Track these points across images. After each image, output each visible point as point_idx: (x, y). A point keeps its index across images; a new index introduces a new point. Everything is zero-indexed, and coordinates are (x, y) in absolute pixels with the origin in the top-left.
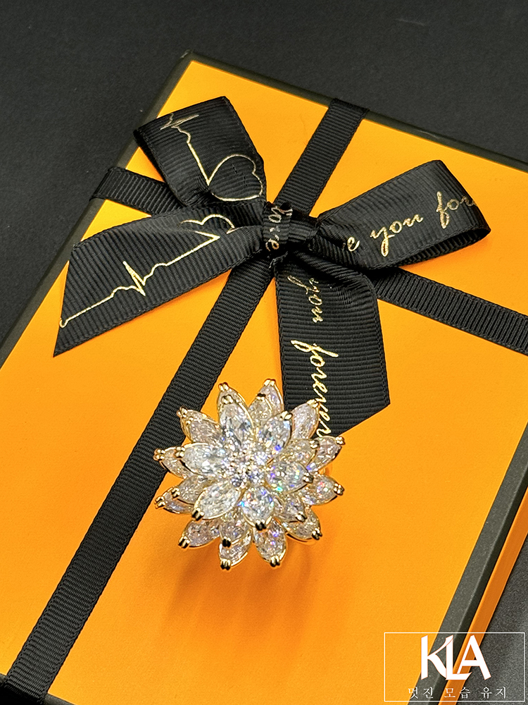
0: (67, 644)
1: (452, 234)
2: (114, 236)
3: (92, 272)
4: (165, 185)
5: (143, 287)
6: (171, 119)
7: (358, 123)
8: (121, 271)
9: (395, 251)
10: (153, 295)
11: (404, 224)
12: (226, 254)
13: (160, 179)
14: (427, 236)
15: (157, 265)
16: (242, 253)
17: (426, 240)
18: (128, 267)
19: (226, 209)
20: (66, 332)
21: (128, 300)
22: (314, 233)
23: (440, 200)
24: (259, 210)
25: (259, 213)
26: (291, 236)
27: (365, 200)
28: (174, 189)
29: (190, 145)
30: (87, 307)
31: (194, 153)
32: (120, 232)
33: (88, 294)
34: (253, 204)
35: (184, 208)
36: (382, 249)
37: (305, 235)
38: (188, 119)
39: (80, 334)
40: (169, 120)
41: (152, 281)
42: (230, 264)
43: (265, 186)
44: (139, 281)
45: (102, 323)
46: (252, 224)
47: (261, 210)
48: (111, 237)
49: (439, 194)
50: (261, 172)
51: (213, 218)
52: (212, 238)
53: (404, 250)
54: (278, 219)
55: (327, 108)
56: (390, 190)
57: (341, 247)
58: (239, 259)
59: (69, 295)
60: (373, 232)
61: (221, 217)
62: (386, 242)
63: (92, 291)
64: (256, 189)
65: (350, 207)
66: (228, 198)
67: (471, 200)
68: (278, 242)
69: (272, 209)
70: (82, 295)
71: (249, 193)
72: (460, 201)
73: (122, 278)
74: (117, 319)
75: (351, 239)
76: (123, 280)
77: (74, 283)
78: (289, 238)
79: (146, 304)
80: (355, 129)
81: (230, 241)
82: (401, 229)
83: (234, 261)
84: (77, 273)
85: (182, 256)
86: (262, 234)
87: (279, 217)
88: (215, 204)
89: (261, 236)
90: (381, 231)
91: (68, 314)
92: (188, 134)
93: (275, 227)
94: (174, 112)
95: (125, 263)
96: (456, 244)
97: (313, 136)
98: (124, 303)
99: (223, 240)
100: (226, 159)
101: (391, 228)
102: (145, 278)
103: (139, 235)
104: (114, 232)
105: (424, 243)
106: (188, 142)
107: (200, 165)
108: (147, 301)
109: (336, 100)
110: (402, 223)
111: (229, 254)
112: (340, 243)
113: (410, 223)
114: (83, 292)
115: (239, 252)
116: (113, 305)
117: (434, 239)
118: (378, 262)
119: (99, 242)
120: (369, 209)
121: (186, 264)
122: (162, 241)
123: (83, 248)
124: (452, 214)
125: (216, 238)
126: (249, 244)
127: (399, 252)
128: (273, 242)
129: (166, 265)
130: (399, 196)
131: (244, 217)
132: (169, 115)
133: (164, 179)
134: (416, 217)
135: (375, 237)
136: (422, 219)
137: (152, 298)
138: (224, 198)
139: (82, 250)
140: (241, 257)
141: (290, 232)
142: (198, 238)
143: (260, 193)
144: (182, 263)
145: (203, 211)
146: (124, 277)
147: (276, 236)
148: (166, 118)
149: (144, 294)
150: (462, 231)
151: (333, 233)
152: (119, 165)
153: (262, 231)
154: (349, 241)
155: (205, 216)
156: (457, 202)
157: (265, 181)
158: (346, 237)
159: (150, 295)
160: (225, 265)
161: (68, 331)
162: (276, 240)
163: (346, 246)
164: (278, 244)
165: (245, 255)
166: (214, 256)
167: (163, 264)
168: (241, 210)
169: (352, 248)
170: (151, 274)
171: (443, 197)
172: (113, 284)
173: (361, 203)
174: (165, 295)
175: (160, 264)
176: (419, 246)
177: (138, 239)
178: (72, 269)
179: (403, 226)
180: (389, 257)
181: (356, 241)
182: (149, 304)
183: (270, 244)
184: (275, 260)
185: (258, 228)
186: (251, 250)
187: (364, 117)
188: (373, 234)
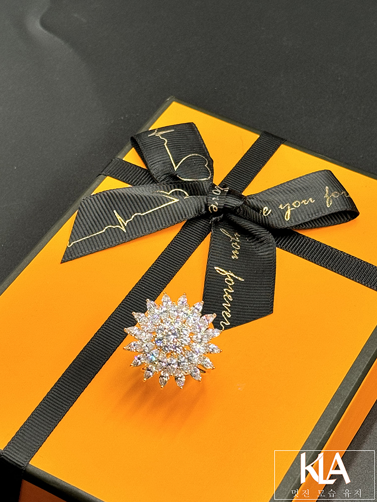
0: (45, 434)
1: (333, 211)
2: (110, 195)
3: (93, 215)
4: (148, 171)
5: (125, 227)
6: (156, 131)
7: (279, 146)
8: (112, 216)
9: (294, 218)
10: (131, 232)
11: (302, 203)
12: (182, 211)
13: (145, 168)
14: (316, 212)
15: (136, 214)
16: (192, 212)
17: (315, 213)
18: (116, 214)
19: (186, 185)
20: (71, 250)
21: (115, 234)
22: (241, 203)
23: (327, 191)
24: (206, 187)
25: (206, 188)
26: (226, 204)
27: (278, 189)
28: (153, 172)
29: (166, 146)
30: (86, 236)
31: (168, 151)
32: (114, 192)
33: (88, 229)
34: (204, 183)
35: (158, 184)
36: (286, 216)
37: (236, 204)
38: (167, 132)
39: (80, 251)
40: (154, 132)
41: (132, 224)
42: (184, 217)
43: (213, 175)
44: (123, 223)
45: (95, 246)
46: (201, 195)
47: (208, 187)
48: (108, 195)
49: (327, 187)
50: (211, 166)
51: (176, 191)
52: (174, 200)
53: (300, 219)
54: (219, 193)
55: (259, 136)
56: (295, 184)
57: (259, 213)
58: (190, 215)
59: (76, 228)
60: (281, 205)
61: (181, 190)
62: (289, 212)
63: (92, 227)
64: (207, 175)
65: (267, 192)
66: (187, 179)
67: (348, 194)
68: (217, 206)
69: (215, 187)
70: (84, 229)
71: (202, 176)
72: (340, 193)
73: (112, 220)
74: (105, 244)
75: (266, 208)
76: (113, 222)
77: (80, 221)
78: (225, 205)
79: (126, 237)
80: (276, 149)
81: (185, 203)
82: (299, 205)
83: (187, 216)
84: (83, 215)
85: (153, 210)
86: (207, 201)
87: (220, 191)
88: (179, 182)
89: (206, 202)
90: (287, 205)
91: (74, 239)
92: (166, 140)
93: (216, 197)
94: (159, 128)
95: (115, 211)
96: (336, 221)
97: (248, 151)
98: (111, 235)
99: (181, 202)
100: (189, 156)
101: (293, 204)
102: (127, 221)
103: (126, 195)
104: (110, 193)
105: (314, 215)
106: (165, 144)
107: (171, 158)
108: (127, 235)
109: (265, 132)
110: (301, 202)
111: (184, 211)
112: (258, 210)
113: (306, 202)
114: (85, 227)
115: (191, 211)
116: (104, 236)
117: (320, 213)
118: (282, 224)
119: (100, 198)
120: (280, 194)
121: (155, 215)
122: (141, 199)
123: (89, 201)
124: (335, 200)
125: (176, 200)
126: (198, 207)
127: (297, 219)
128: (214, 206)
129: (142, 215)
130: (301, 187)
131: (197, 191)
132: (155, 129)
133: (147, 167)
134: (310, 199)
135: (282, 209)
136: (314, 201)
137: (130, 234)
138: (185, 178)
139: (87, 201)
140: (191, 214)
141: (226, 201)
142: (165, 200)
143: (209, 178)
144: (152, 214)
145: (170, 186)
146: (113, 220)
147: (216, 203)
148: (153, 131)
149: (125, 231)
150: (340, 210)
151: (254, 204)
152: (119, 157)
153: (207, 199)
154: (264, 209)
155: (172, 189)
156: (339, 194)
157: (213, 172)
158: (263, 206)
159: (129, 232)
160: (181, 218)
161: (73, 249)
162: (216, 205)
163: (262, 213)
164: (217, 208)
165: (194, 213)
166: (174, 211)
167: (140, 214)
168: (195, 187)
169: (266, 214)
170: (131, 219)
171: (329, 189)
172: (106, 224)
173: (275, 190)
174: (139, 233)
175: (138, 214)
176: (311, 217)
177: (125, 197)
178: (80, 213)
179: (301, 204)
180: (290, 221)
181: (269, 209)
182: (127, 238)
183: (212, 208)
184: (214, 219)
185: (205, 197)
186: (199, 211)
187: (283, 143)
188: (281, 207)
